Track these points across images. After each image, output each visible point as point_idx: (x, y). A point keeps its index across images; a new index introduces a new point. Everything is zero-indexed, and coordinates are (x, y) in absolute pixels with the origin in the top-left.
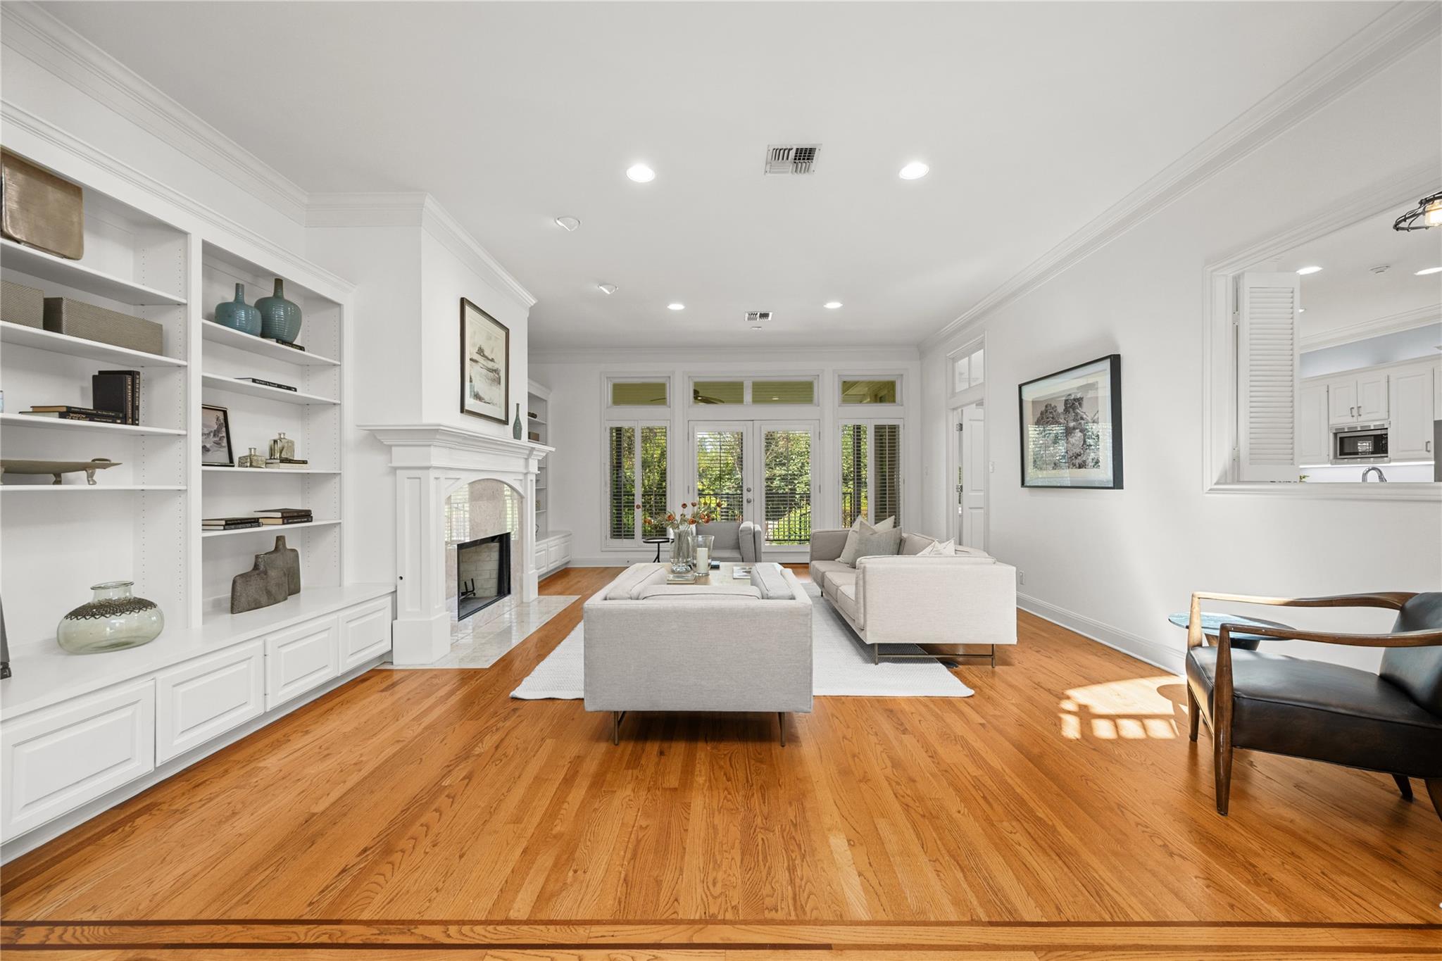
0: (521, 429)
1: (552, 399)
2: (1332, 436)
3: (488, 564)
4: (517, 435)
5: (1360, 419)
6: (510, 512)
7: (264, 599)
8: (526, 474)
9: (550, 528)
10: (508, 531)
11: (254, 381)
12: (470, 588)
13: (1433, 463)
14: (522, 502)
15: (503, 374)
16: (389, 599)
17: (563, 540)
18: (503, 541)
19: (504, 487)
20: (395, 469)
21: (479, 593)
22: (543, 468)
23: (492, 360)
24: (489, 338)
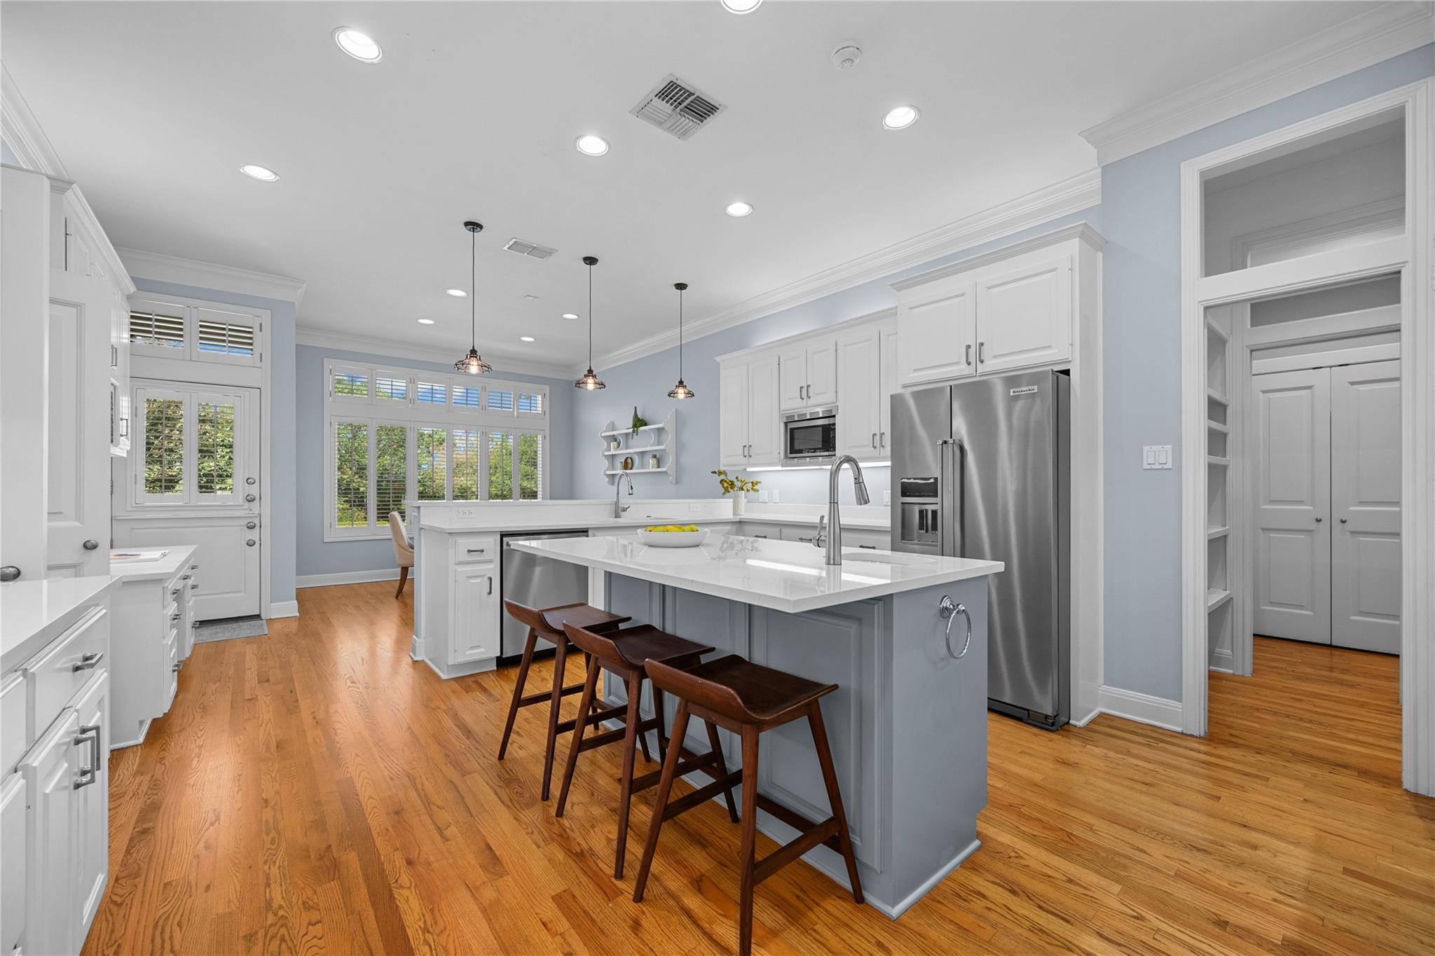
2: (782, 425)
5: (811, 402)
13: (889, 463)
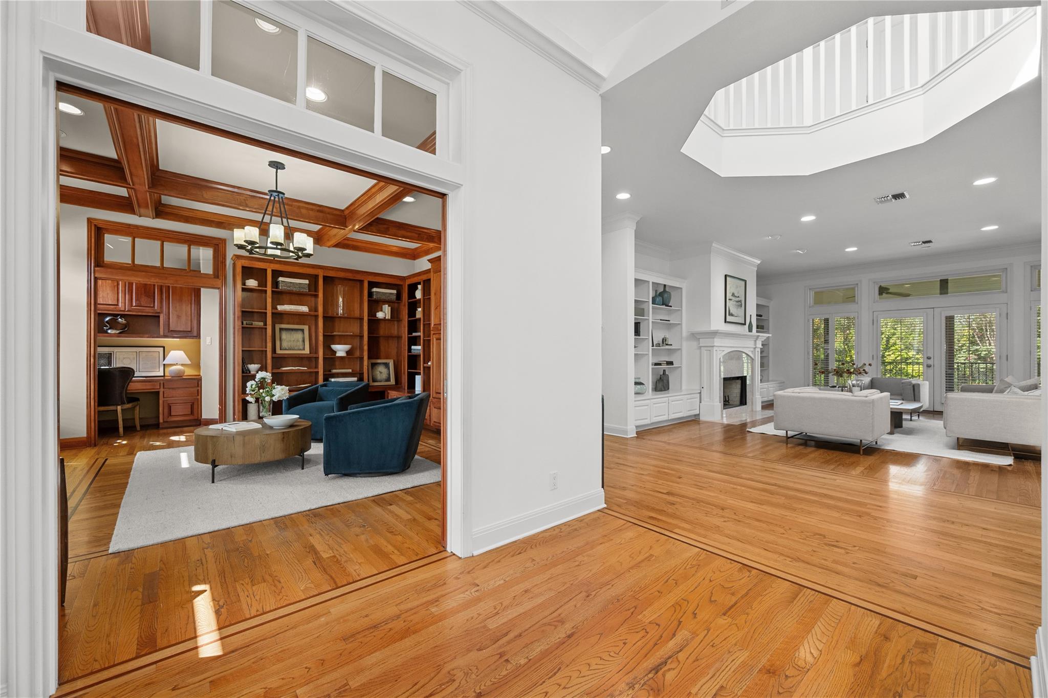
0: (752, 326)
1: (772, 305)
3: (736, 389)
4: (750, 330)
6: (746, 367)
7: (663, 389)
8: (755, 348)
9: (770, 379)
10: (745, 375)
11: (661, 320)
12: (727, 400)
14: (753, 362)
15: (743, 302)
16: (698, 395)
17: (778, 385)
18: (743, 379)
19: (742, 355)
20: (701, 347)
21: (731, 402)
22: (766, 344)
23: (738, 297)
24: (737, 287)
